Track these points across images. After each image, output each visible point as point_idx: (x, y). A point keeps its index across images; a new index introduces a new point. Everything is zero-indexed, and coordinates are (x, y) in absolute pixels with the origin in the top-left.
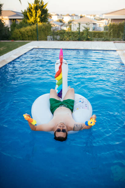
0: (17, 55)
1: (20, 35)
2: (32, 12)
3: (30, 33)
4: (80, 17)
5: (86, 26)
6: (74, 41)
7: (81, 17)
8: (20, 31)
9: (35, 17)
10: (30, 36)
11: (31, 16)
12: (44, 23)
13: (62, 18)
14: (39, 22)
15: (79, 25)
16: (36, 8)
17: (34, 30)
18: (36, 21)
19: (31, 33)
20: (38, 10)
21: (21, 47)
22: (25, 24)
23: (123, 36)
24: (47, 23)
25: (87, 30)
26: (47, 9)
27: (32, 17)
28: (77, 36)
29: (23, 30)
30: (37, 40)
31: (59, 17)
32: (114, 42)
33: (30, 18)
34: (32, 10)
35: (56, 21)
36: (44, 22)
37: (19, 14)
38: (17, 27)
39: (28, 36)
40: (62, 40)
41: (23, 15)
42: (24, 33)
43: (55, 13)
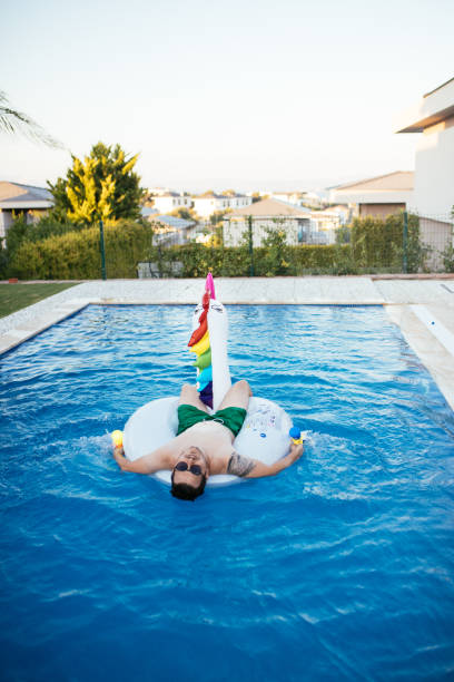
0: (26, 329)
1: (41, 261)
2: (82, 186)
3: (78, 254)
4: (250, 201)
5: (273, 226)
6: (232, 276)
7: (256, 200)
8: (39, 249)
9: (94, 202)
10: (76, 265)
11: (82, 197)
12: (127, 222)
13: (189, 204)
14: (110, 217)
15: (250, 223)
16: (99, 173)
17: (90, 246)
18: (96, 214)
19: (81, 256)
20: (104, 178)
21: (44, 302)
22: (57, 224)
23: (401, 256)
24: (137, 220)
25: (277, 239)
26: (138, 175)
27: (85, 202)
28: (243, 259)
29: (50, 244)
30: (103, 277)
31: (179, 203)
32: (373, 276)
33: (75, 205)
34: (84, 179)
35: (168, 215)
36: (126, 217)
37: (38, 192)
38: (30, 234)
39: (70, 265)
40: (189, 275)
41: (51, 197)
42: (54, 255)
43: (163, 188)
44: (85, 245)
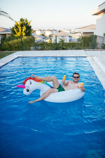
0: (4, 63)
1: (8, 46)
2: (18, 29)
3: (17, 45)
4: (58, 32)
5: (61, 38)
6: (52, 50)
7: (59, 31)
8: (8, 44)
9: (21, 32)
10: (17, 47)
11: (18, 31)
12: (29, 37)
13: (44, 33)
14: (25, 36)
15: (56, 37)
17: (20, 43)
18: (22, 35)
19: (18, 45)
20: (23, 26)
21: (8, 56)
22: (12, 37)
23: (91, 45)
24: (31, 37)
25: (62, 41)
26: (31, 26)
27: (19, 32)
28: (54, 46)
29: (11, 42)
30: (22, 50)
31: (42, 32)
32: (85, 50)
33: (17, 33)
34: (19, 27)
35: (39, 35)
36: (29, 36)
37: (8, 30)
38: (6, 40)
39: (15, 47)
40: (42, 50)
41: (11, 31)
42: (11, 45)
43: (38, 29)
44: (19, 42)
